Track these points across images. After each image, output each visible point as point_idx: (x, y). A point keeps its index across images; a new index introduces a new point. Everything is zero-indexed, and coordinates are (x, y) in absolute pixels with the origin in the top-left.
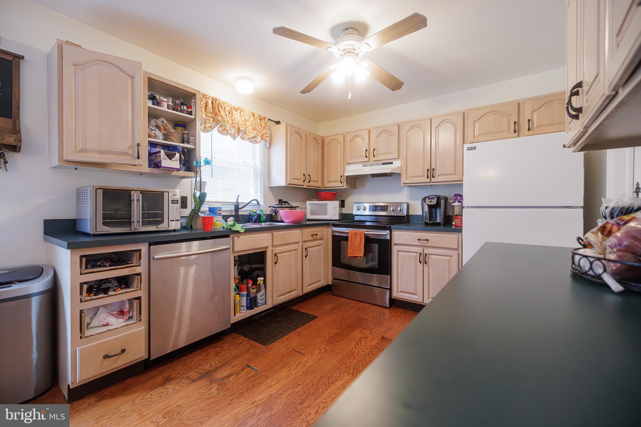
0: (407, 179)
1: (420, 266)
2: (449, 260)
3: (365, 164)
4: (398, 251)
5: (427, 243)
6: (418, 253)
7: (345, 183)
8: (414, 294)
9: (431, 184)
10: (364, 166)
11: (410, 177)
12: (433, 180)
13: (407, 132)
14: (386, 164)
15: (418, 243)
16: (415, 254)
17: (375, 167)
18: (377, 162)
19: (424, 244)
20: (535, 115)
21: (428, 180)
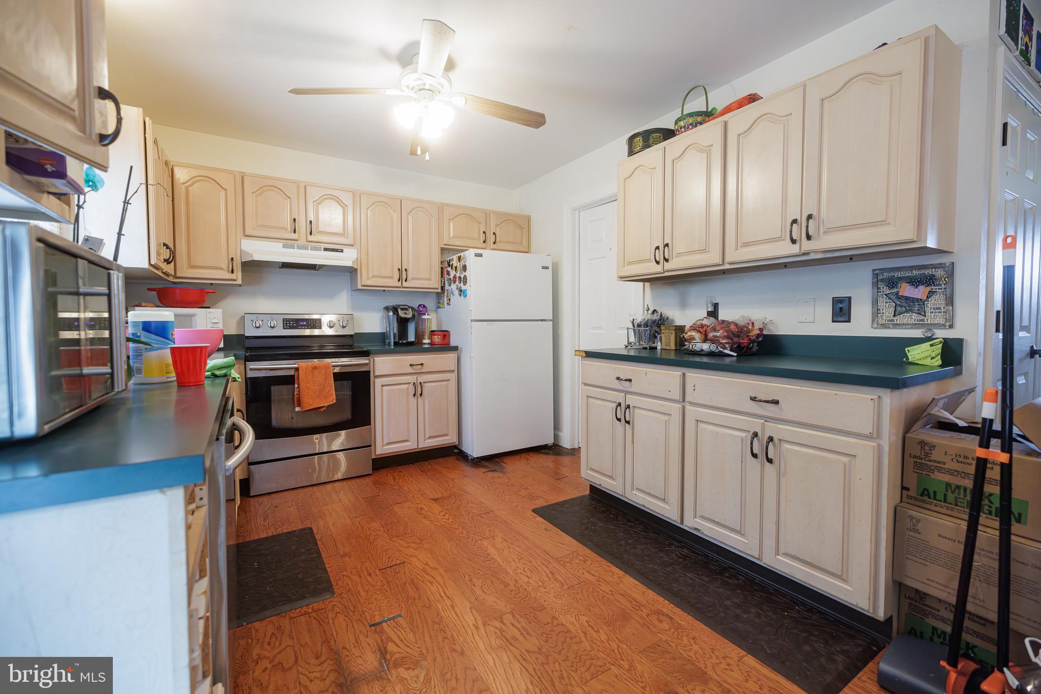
0: (368, 279)
1: (413, 401)
2: (447, 386)
3: (289, 243)
4: (382, 386)
5: (422, 368)
6: (410, 383)
7: (240, 275)
8: (406, 441)
9: (402, 289)
10: (285, 246)
11: (373, 277)
12: (405, 284)
13: (368, 208)
14: (334, 250)
15: (410, 370)
16: (406, 386)
17: (309, 252)
18: (315, 246)
19: (418, 370)
20: (498, 229)
21: (399, 284)
